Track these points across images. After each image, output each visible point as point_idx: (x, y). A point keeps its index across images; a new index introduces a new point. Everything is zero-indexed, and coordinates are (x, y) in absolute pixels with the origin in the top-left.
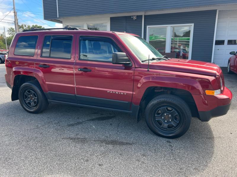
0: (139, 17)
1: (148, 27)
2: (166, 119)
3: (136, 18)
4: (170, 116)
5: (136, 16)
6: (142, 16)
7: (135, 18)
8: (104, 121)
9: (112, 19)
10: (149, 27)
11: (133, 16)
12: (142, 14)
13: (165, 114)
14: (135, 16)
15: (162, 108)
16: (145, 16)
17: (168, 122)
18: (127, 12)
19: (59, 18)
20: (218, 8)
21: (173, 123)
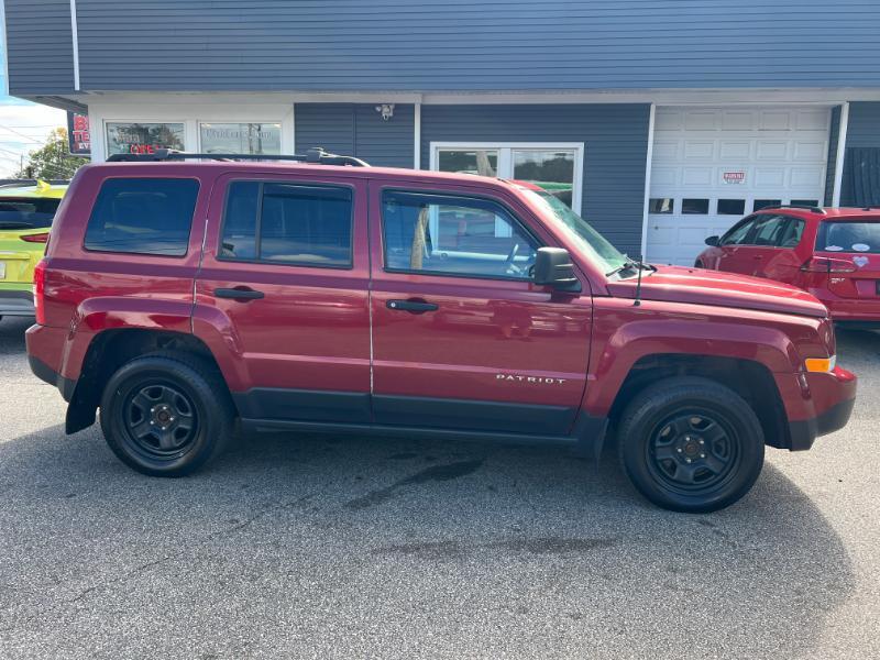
0: (404, 111)
1: (433, 145)
2: (690, 453)
3: (391, 114)
4: (702, 442)
5: (391, 107)
6: (412, 107)
7: (387, 112)
8: (459, 480)
9: (301, 111)
10: (437, 148)
11: (380, 105)
12: (416, 99)
13: (688, 439)
14: (388, 105)
15: (678, 419)
16: (424, 108)
17: (696, 461)
18: (362, 90)
19: (80, 92)
20: (656, 99)
21: (711, 465)
